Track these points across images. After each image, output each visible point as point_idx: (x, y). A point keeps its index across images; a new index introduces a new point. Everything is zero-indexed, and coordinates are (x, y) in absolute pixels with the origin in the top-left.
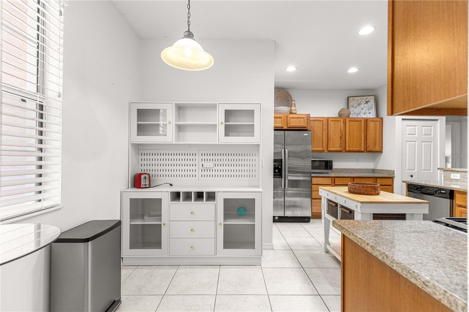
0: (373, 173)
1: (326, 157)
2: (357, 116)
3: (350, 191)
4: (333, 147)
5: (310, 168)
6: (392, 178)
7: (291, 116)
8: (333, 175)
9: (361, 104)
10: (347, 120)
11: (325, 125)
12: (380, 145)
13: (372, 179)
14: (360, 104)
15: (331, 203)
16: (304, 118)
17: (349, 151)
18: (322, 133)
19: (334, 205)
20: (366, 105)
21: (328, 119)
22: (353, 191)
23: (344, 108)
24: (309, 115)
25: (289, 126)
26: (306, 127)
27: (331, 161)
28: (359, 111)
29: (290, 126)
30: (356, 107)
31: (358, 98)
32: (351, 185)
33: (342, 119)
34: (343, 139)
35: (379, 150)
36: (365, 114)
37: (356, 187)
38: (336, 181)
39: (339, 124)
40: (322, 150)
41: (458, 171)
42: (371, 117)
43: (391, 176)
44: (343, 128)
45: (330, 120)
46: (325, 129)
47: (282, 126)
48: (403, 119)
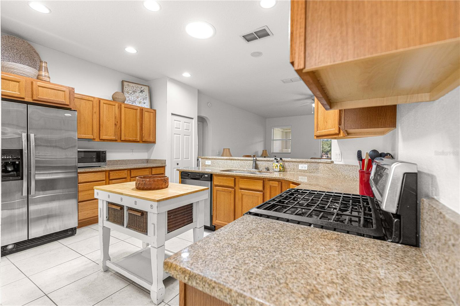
0: (147, 163)
1: (97, 147)
2: (133, 103)
3: (138, 188)
4: (106, 135)
5: (76, 161)
6: (164, 167)
7: (40, 83)
8: (107, 168)
9: (136, 92)
10: (123, 105)
11: (96, 107)
12: (154, 137)
13: (148, 169)
14: (135, 91)
15: (114, 207)
16: (64, 91)
17: (125, 141)
18: (91, 117)
19: (119, 208)
20: (141, 94)
21: (100, 100)
22: (142, 187)
23: (119, 92)
24: (73, 89)
25: (35, 98)
26: (68, 105)
27: (104, 151)
28: (134, 99)
29: (38, 98)
30: (131, 94)
31: (134, 85)
32: (140, 180)
33: (117, 104)
34: (118, 126)
35: (153, 141)
36: (140, 103)
37: (146, 182)
38: (111, 175)
39: (114, 110)
40: (92, 138)
41: (210, 159)
42: (145, 107)
43: (164, 165)
44: (118, 114)
45: (102, 102)
46: (95, 112)
47: (22, 96)
48: (172, 114)
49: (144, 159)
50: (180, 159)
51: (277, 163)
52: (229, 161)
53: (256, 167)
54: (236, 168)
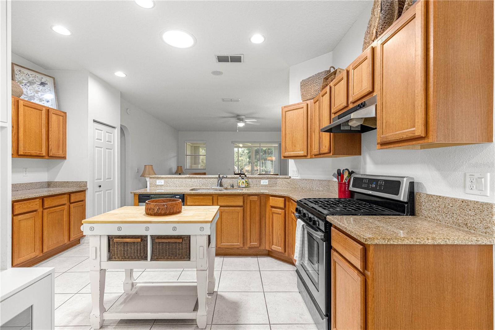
0: (48, 187)
3: (157, 214)
9: (34, 83)
10: (21, 103)
12: (64, 149)
15: (128, 240)
20: (41, 87)
22: (163, 212)
28: (31, 93)
30: (26, 85)
31: (30, 72)
35: (63, 156)
36: (41, 99)
37: (168, 207)
41: (162, 178)
42: (51, 107)
43: (85, 188)
48: (94, 121)
49: (43, 182)
50: (102, 180)
51: (243, 180)
53: (221, 185)
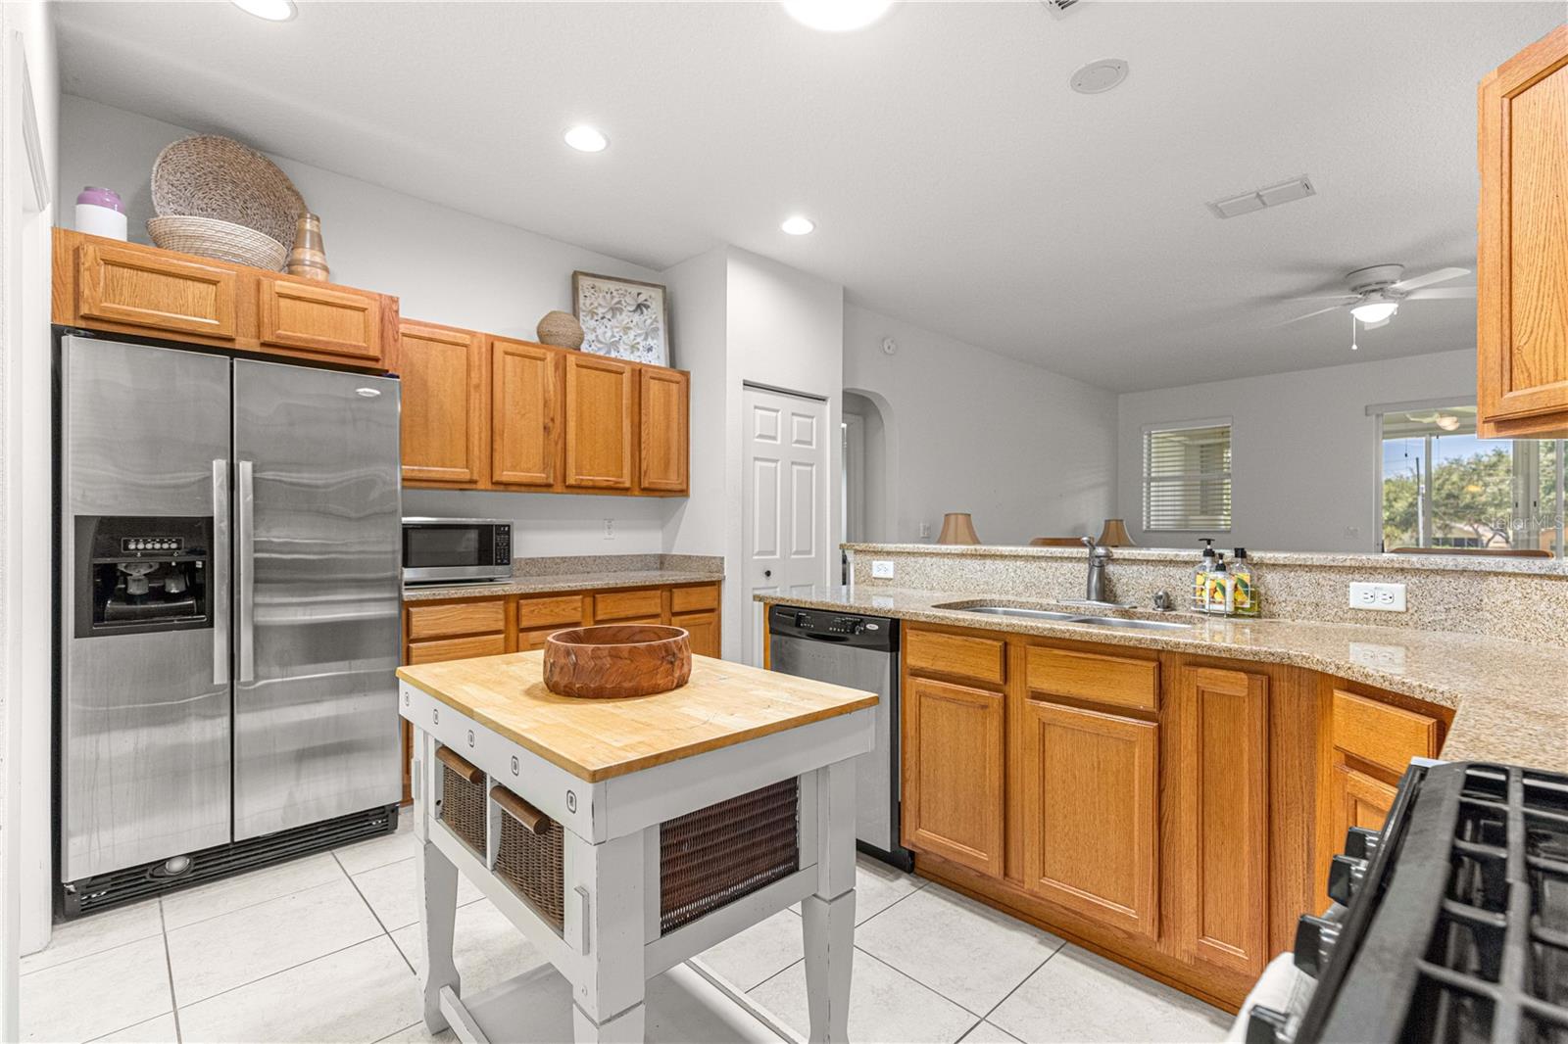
0: (661, 569)
1: (486, 509)
2: (609, 352)
4: (514, 468)
5: (394, 560)
6: (716, 584)
7: (285, 285)
8: (513, 587)
9: (621, 311)
10: (571, 359)
11: (480, 366)
12: (683, 470)
13: (659, 592)
14: (617, 309)
15: (454, 765)
16: (363, 310)
17: (580, 488)
18: (464, 403)
19: (467, 775)
20: (636, 317)
21: (492, 342)
23: (560, 313)
24: (394, 301)
25: (268, 338)
26: (376, 360)
27: (504, 526)
28: (613, 336)
29: (278, 336)
30: (603, 318)
31: (612, 286)
32: (557, 649)
33: (553, 354)
34: (554, 435)
35: (679, 487)
36: (634, 348)
37: (581, 662)
38: (524, 611)
39: (540, 374)
40: (468, 477)
42: (652, 364)
43: (715, 577)
44: (555, 391)
45: (499, 347)
46: (477, 387)
47: (226, 333)
48: (746, 384)
49: (650, 555)
50: (778, 556)
51: (1220, 575)
52: (976, 564)
53: (1105, 591)
54: (1007, 593)
